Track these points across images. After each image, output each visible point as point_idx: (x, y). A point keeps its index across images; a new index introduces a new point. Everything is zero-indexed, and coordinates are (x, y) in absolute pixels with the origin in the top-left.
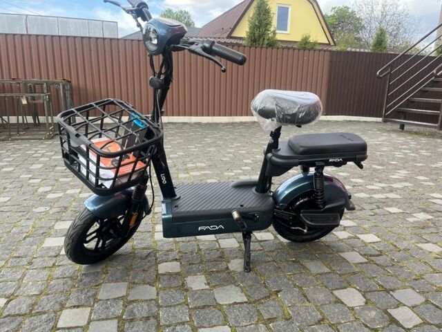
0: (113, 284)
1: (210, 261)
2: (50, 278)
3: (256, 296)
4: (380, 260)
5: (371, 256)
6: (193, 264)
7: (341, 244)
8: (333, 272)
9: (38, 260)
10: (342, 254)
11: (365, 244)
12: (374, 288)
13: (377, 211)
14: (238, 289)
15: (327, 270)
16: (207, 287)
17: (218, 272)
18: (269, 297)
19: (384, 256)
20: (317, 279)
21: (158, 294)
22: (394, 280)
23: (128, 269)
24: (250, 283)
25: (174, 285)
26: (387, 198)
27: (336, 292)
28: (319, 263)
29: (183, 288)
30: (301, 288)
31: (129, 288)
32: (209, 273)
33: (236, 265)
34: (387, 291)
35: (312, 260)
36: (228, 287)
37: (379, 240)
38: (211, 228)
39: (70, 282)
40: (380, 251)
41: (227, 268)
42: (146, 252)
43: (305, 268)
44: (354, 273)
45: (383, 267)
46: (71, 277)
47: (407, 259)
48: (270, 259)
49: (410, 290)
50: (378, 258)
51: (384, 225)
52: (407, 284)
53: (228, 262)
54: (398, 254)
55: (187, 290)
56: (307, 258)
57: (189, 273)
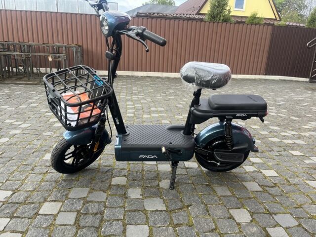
0: (79, 188)
1: (148, 179)
2: (43, 180)
3: (173, 207)
4: (273, 191)
5: (267, 186)
6: (136, 180)
7: (247, 175)
8: (234, 196)
9: (38, 168)
10: (244, 183)
11: (265, 177)
12: (261, 211)
13: (283, 153)
14: (162, 201)
15: (229, 194)
16: (141, 197)
17: (151, 187)
18: (181, 209)
19: (277, 188)
20: (220, 199)
21: (107, 198)
22: (279, 206)
23: (92, 179)
24: (171, 197)
25: (119, 193)
26: (294, 143)
27: (231, 211)
28: (225, 188)
29: (125, 196)
30: (206, 205)
31: (90, 192)
32: (144, 188)
33: (165, 184)
34: (271, 214)
35: (221, 185)
36: (155, 199)
37: (277, 175)
38: (148, 157)
39: (54, 184)
40: (275, 184)
41: (158, 185)
42: (107, 169)
43: (214, 191)
44: (249, 198)
45: (273, 196)
46: (55, 181)
47: (294, 191)
48: (190, 182)
49: (288, 216)
50: (272, 189)
51: (285, 164)
52: (288, 210)
53: (160, 181)
54: (289, 187)
55: (127, 198)
56: (218, 184)
57: (131, 186)
